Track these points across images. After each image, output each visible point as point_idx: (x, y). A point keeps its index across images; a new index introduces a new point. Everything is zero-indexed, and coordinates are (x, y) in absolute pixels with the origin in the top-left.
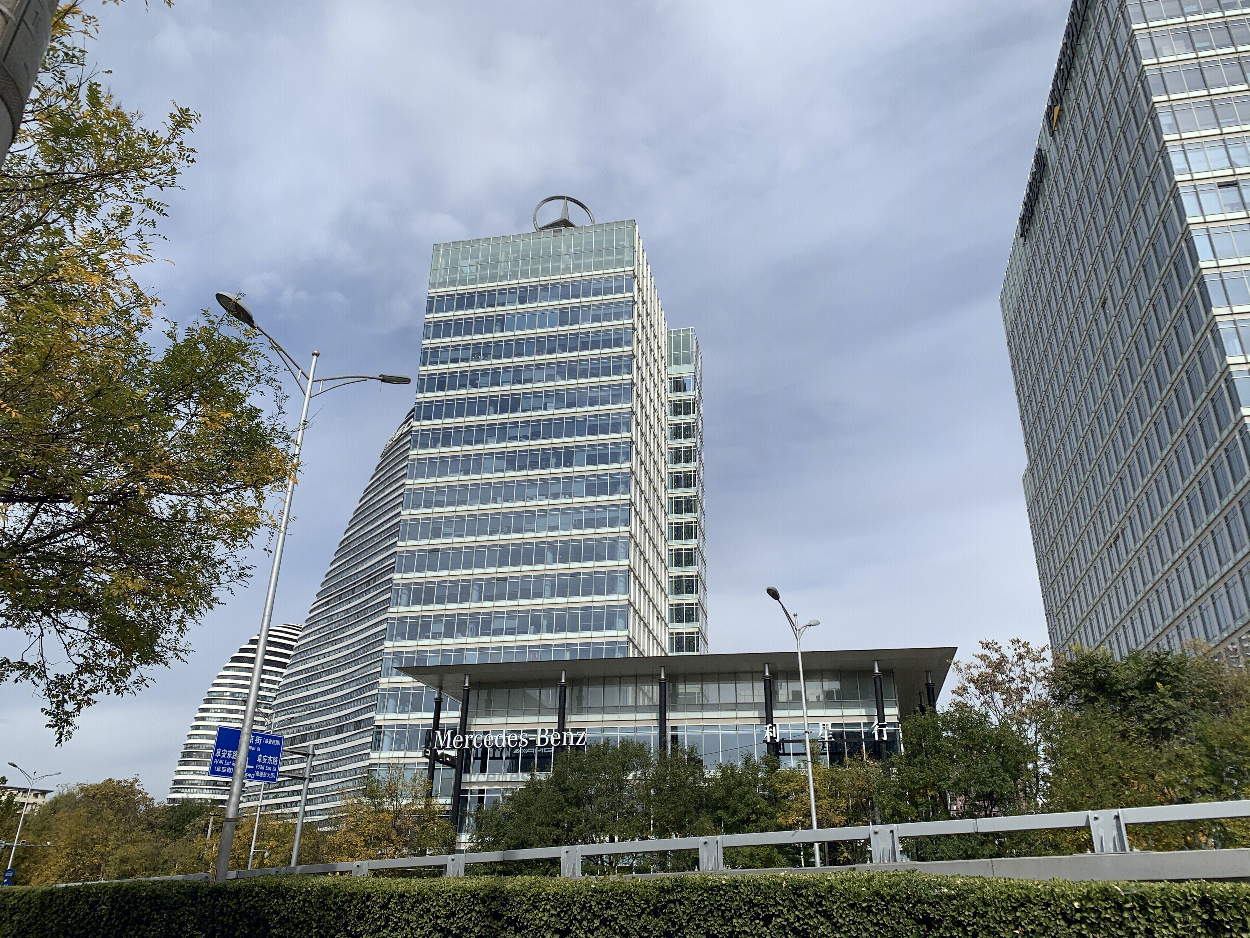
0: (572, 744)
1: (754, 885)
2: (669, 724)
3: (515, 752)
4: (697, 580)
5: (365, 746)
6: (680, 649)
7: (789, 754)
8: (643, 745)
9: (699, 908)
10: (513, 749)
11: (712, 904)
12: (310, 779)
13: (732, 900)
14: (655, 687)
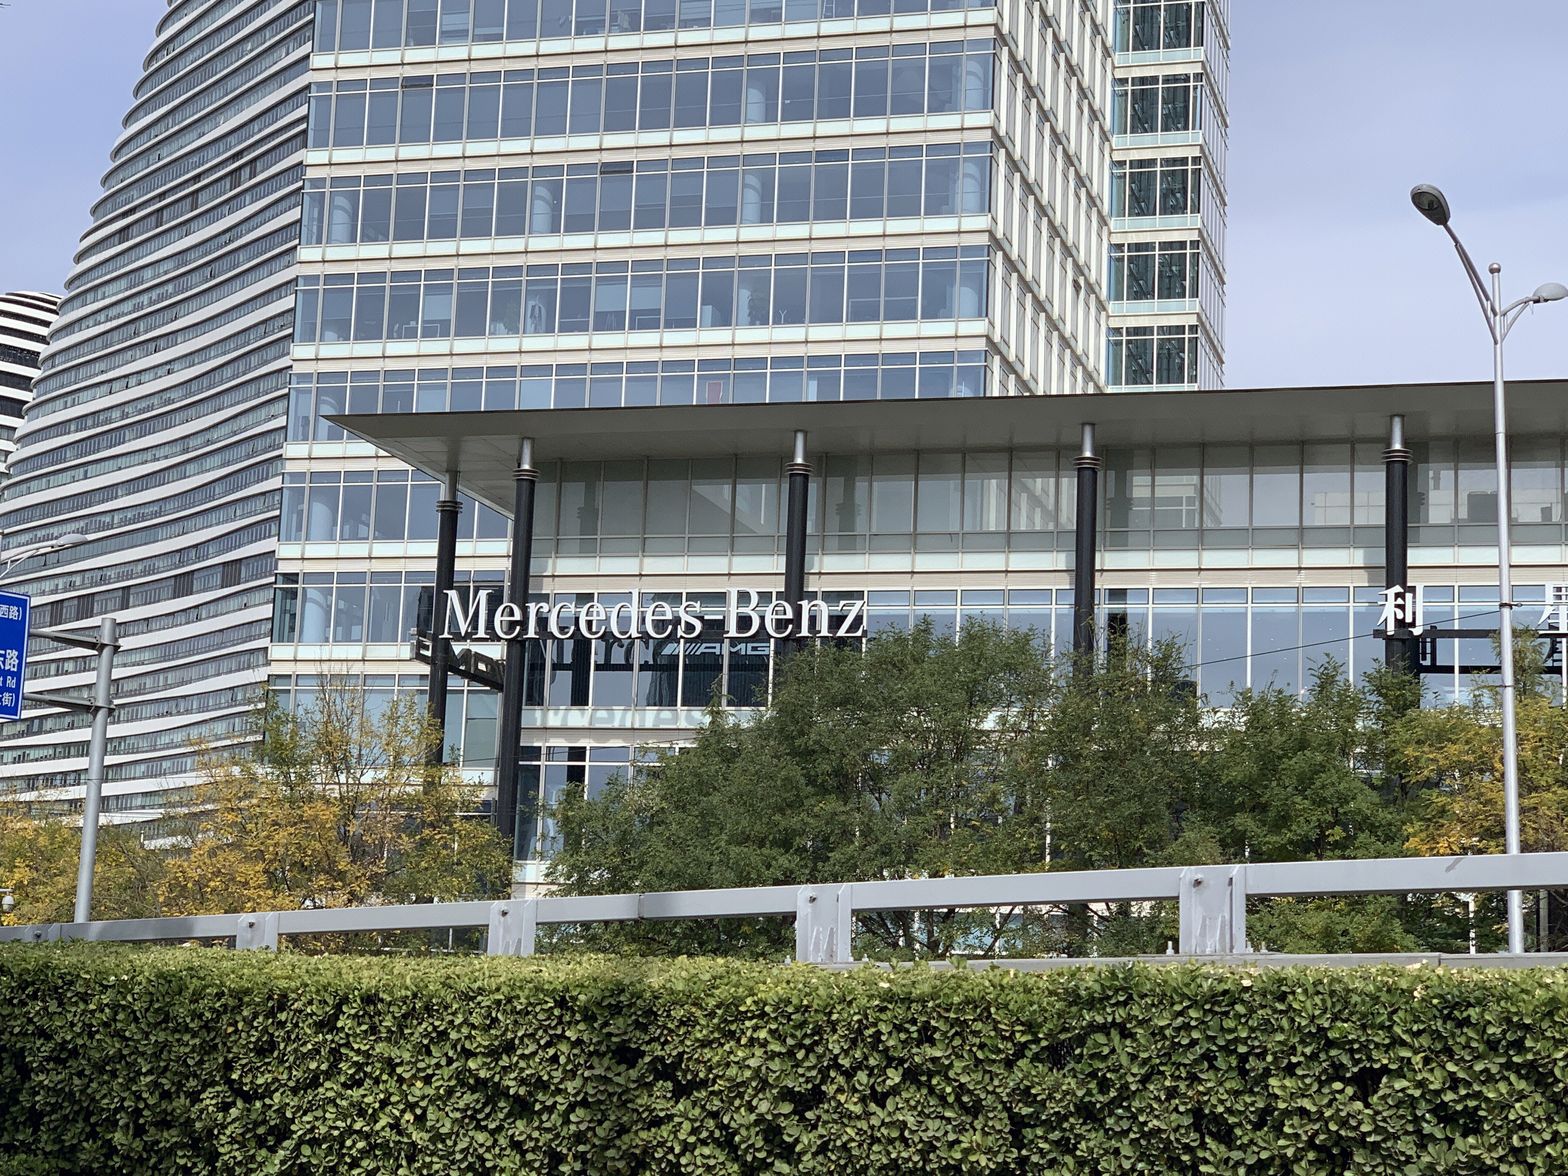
0: (825, 632)
1: (1332, 993)
2: (1102, 583)
3: (668, 650)
4: (1197, 173)
5: (254, 630)
6: (1139, 374)
7: (1450, 670)
8: (1027, 639)
9: (1176, 1046)
10: (661, 644)
11: (1212, 1039)
12: (111, 711)
13: (1268, 1028)
14: (1065, 481)
